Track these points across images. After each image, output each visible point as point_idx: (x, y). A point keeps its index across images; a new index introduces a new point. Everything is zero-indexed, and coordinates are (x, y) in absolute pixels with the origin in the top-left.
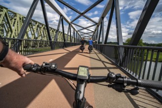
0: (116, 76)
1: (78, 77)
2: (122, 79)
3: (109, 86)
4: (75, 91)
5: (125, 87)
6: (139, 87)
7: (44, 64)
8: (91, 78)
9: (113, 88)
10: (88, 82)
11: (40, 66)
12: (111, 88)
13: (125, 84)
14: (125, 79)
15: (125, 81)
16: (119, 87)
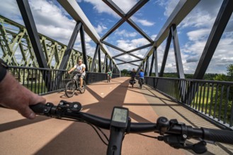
0: (170, 122)
1: (112, 124)
2: (179, 128)
3: (159, 139)
4: (107, 147)
5: (184, 140)
6: (206, 141)
7: (62, 104)
8: (132, 126)
9: (166, 142)
10: (128, 133)
11: (55, 107)
12: (163, 142)
13: (185, 136)
14: (184, 129)
15: (185, 131)
16: (175, 140)
